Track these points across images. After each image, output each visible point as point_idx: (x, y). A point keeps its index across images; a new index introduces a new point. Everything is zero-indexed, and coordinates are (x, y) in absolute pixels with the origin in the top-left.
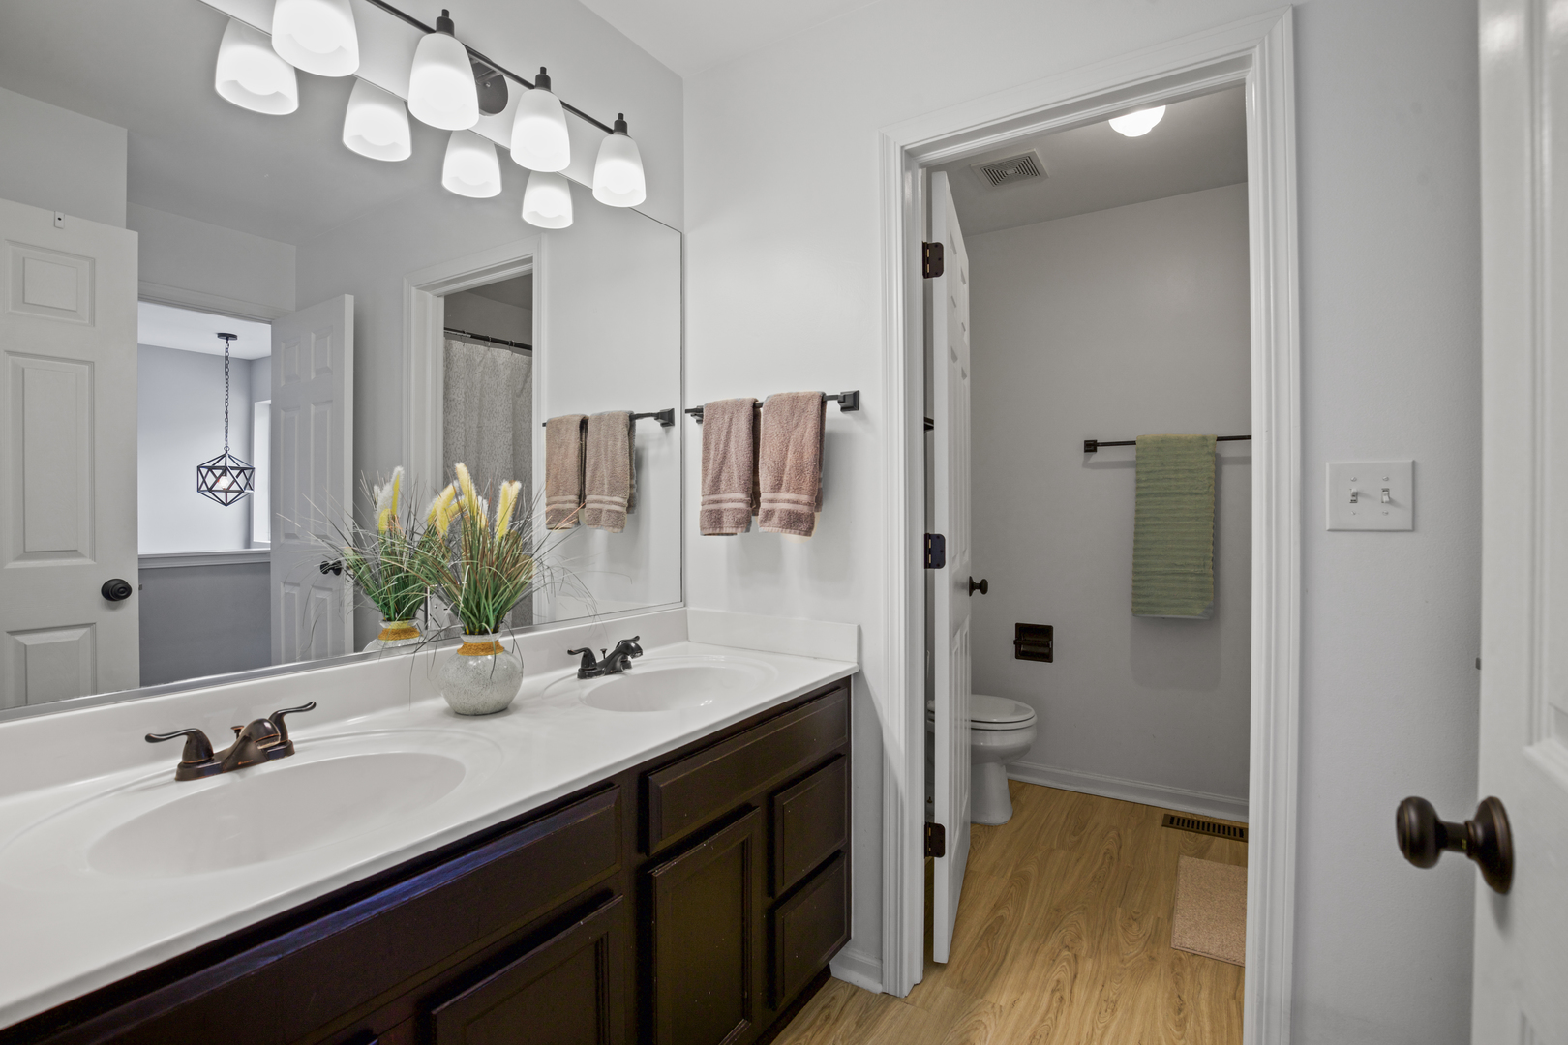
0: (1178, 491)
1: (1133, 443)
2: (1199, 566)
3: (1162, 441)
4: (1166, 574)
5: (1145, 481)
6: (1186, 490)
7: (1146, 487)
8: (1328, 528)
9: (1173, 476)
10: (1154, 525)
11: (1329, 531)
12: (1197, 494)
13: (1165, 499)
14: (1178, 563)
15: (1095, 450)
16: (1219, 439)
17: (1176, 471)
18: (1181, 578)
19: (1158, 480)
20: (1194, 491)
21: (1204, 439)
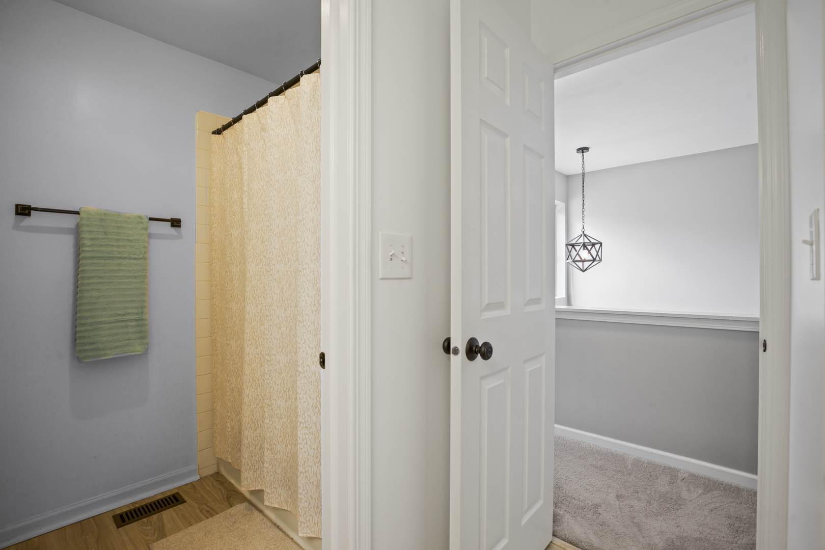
0: (119, 255)
1: (77, 213)
2: (137, 314)
3: (105, 214)
4: (111, 323)
5: (89, 246)
6: (126, 256)
7: (90, 251)
8: (380, 277)
9: (115, 244)
10: (98, 283)
11: (382, 279)
12: (135, 259)
13: (107, 261)
14: (120, 312)
15: (29, 214)
16: (151, 219)
17: (118, 240)
18: (123, 324)
19: (101, 246)
20: (133, 256)
21: (140, 217)
